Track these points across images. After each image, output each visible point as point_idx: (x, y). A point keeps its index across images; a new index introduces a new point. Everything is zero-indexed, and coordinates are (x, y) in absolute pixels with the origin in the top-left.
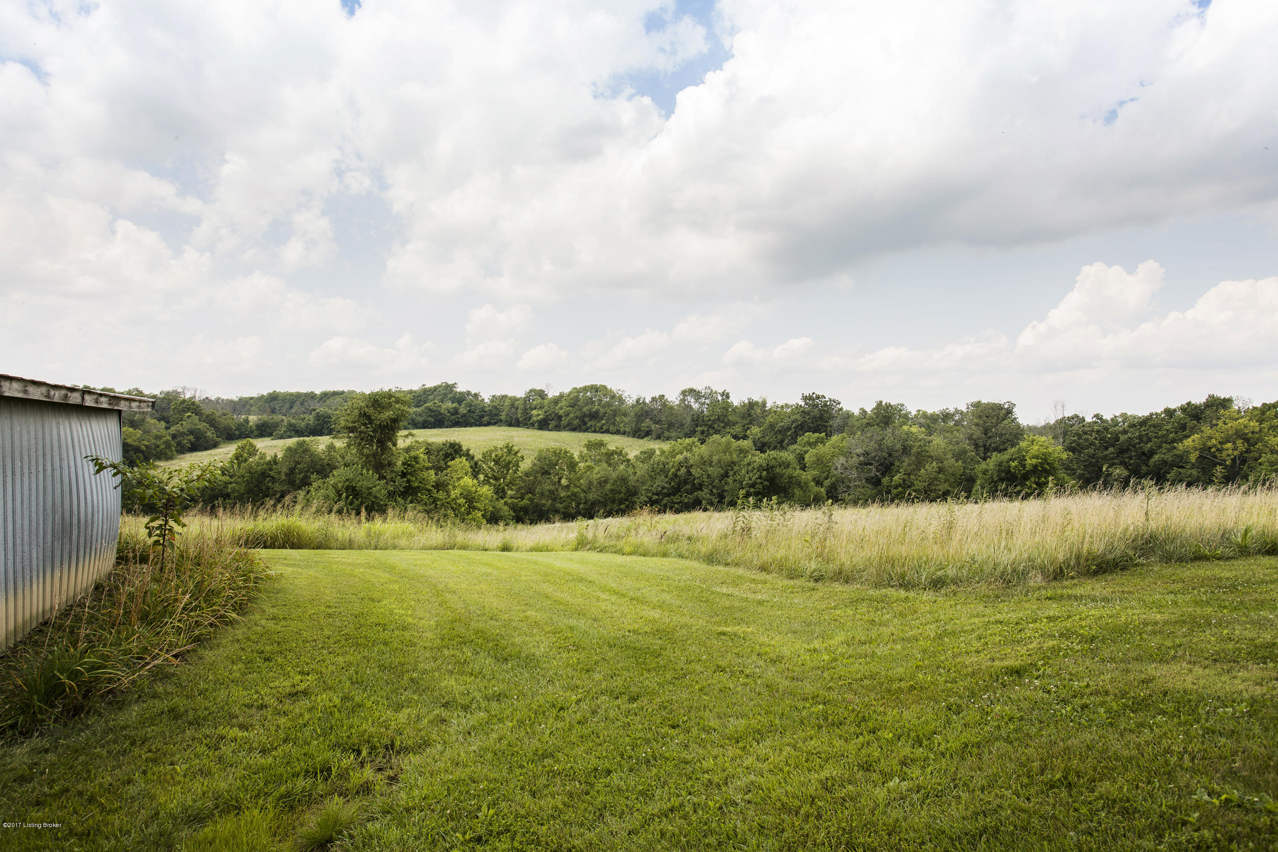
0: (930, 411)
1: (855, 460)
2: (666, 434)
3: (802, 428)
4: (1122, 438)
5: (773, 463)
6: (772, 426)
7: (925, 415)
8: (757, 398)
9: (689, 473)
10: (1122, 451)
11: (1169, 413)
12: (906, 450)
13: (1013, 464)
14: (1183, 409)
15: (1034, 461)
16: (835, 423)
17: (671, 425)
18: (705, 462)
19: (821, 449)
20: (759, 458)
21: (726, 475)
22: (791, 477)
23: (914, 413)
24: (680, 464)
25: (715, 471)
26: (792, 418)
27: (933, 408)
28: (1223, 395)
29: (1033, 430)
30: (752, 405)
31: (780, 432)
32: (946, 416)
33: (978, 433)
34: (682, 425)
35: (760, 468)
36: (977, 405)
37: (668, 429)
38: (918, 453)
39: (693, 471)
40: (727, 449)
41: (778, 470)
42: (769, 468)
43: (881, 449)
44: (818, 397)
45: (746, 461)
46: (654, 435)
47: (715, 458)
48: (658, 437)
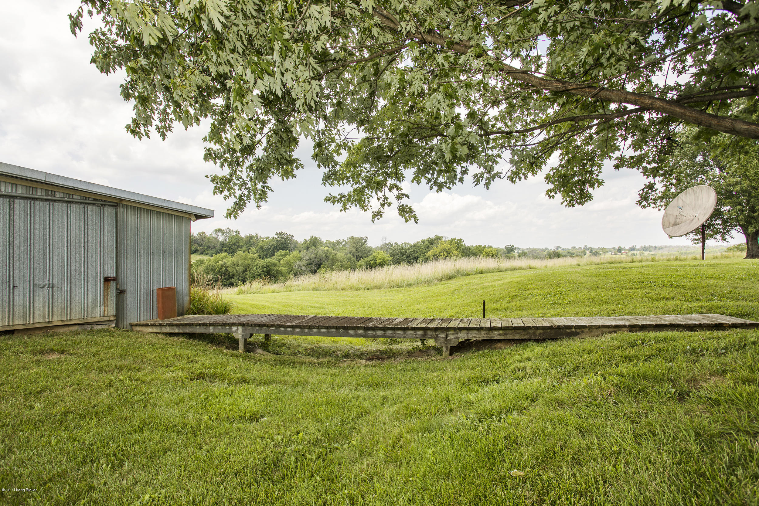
0: (332, 241)
1: (304, 262)
2: (206, 251)
3: (277, 248)
4: (408, 251)
5: (269, 264)
6: (261, 247)
7: (330, 242)
8: (253, 234)
9: (227, 270)
10: (408, 257)
11: (423, 242)
12: (327, 257)
13: (372, 262)
14: (428, 241)
15: (380, 261)
16: (292, 246)
17: (208, 247)
18: (234, 265)
19: (288, 258)
20: (262, 262)
21: (246, 270)
22: (277, 271)
23: (324, 242)
24: (222, 266)
25: (240, 269)
26: (272, 243)
27: (334, 239)
28: (439, 235)
29: (377, 248)
30: (251, 237)
31: (265, 250)
32: (339, 243)
33: (354, 250)
34: (214, 247)
35: (263, 267)
36: (352, 238)
37: (207, 249)
38: (333, 259)
39: (229, 269)
40: (245, 259)
41: (271, 267)
42: (267, 267)
43: (316, 257)
44: (284, 234)
45: (256, 263)
46: (199, 252)
47: (240, 262)
48: (202, 253)
